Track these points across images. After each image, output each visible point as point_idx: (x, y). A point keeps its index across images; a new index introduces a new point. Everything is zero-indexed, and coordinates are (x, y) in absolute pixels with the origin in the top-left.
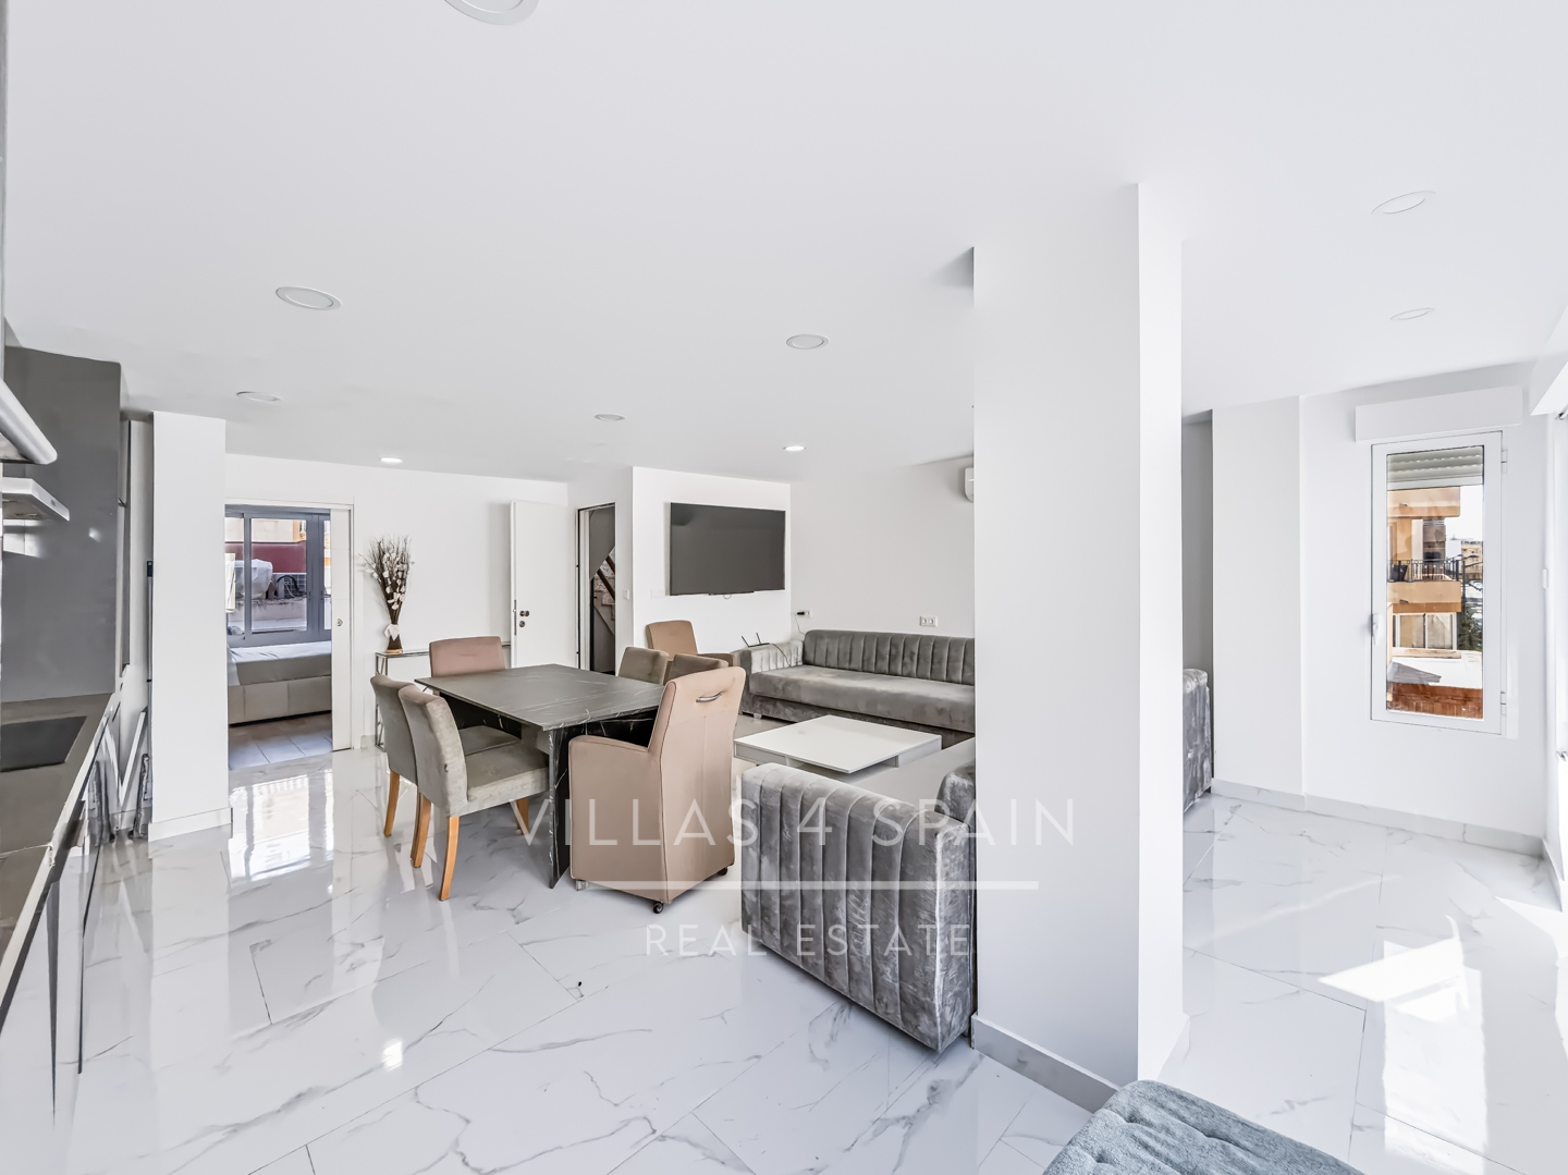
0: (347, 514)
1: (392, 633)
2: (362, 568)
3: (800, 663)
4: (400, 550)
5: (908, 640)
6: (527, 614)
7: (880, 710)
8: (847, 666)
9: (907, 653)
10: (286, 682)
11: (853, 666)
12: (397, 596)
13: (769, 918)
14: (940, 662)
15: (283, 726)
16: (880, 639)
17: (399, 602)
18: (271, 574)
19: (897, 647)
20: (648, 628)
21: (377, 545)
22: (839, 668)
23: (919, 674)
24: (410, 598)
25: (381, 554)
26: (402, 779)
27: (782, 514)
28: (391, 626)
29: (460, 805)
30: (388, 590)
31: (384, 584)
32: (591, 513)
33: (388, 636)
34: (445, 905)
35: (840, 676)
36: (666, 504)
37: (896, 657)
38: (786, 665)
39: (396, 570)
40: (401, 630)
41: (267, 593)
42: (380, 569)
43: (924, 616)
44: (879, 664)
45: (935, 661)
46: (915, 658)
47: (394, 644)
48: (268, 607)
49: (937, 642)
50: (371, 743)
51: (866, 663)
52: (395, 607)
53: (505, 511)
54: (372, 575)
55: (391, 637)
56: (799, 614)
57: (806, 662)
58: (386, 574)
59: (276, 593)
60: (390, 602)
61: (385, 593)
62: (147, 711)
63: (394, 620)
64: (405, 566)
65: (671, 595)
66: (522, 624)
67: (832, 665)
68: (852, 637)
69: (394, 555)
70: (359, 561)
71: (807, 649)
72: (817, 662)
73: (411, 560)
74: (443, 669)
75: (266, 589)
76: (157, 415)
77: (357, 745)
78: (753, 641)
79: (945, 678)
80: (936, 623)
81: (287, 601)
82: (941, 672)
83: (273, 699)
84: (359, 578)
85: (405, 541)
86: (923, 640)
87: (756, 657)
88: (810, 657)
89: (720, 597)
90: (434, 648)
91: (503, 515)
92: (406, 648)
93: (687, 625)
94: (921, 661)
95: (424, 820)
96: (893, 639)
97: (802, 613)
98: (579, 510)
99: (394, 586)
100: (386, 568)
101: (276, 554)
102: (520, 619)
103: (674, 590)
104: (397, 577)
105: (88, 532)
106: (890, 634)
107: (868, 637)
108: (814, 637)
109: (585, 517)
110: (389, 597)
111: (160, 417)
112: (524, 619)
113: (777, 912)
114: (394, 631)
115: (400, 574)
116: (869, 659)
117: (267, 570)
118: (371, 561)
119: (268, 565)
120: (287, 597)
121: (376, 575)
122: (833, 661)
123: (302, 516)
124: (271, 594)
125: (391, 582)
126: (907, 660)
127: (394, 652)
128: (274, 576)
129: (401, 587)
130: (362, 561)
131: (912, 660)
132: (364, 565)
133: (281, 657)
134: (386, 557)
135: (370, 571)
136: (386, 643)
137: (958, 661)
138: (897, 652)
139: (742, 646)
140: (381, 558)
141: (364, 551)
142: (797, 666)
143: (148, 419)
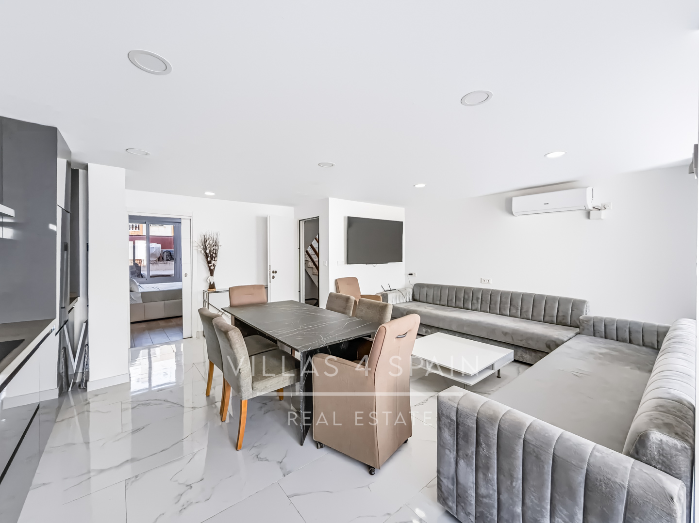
0: (189, 221)
1: (211, 281)
2: (196, 248)
3: (411, 300)
4: (215, 239)
5: (474, 291)
6: (276, 272)
7: (465, 330)
8: (438, 303)
9: (475, 298)
10: (163, 302)
11: (442, 303)
12: (213, 262)
13: (465, 504)
14: (495, 304)
15: (162, 323)
16: (458, 289)
17: (214, 265)
18: (161, 250)
19: (468, 294)
20: (336, 281)
21: (203, 237)
22: (433, 304)
23: (482, 309)
24: (220, 263)
25: (205, 241)
26: (215, 367)
27: (402, 223)
28: (210, 277)
29: (248, 393)
30: (209, 259)
31: (207, 257)
32: (305, 222)
33: (209, 282)
34: (240, 452)
35: (437, 309)
36: (345, 217)
37: (468, 300)
38: (405, 301)
39: (212, 249)
40: (216, 279)
41: (159, 258)
42: (205, 248)
43: (483, 278)
44: (457, 303)
45: (492, 303)
46: (480, 301)
47: (212, 286)
48: (160, 264)
49: (493, 293)
50: (201, 334)
51: (449, 302)
52: (212, 268)
53: (265, 220)
54: (201, 251)
55: (210, 283)
56: (409, 274)
57: (414, 300)
58: (208, 251)
59: (163, 259)
60: (210, 265)
61: (207, 260)
62: (87, 322)
63: (212, 274)
64: (217, 247)
65: (348, 264)
66: (273, 277)
67: (430, 302)
68: (441, 287)
69: (211, 242)
70: (195, 244)
71: (415, 293)
72: (421, 300)
73: (220, 244)
74: (236, 302)
75: (159, 256)
76: (90, 165)
77: (194, 336)
78: (387, 288)
79: (498, 312)
80: (491, 282)
81: (167, 262)
82: (496, 309)
83: (157, 310)
84: (195, 252)
85: (217, 235)
86: (484, 292)
87: (391, 296)
88: (417, 297)
89: (371, 265)
90: (231, 290)
91: (264, 222)
92: (217, 288)
93: (355, 280)
94: (483, 302)
95: (227, 395)
96: (466, 290)
97: (412, 274)
98: (300, 221)
99: (212, 258)
100: (208, 248)
101: (163, 241)
102: (272, 275)
103: (349, 261)
104: (213, 253)
105: (48, 226)
106: (463, 287)
107: (450, 288)
108: (419, 286)
109: (302, 223)
110: (209, 262)
111: (91, 166)
112: (274, 274)
113: (473, 502)
114: (212, 280)
115: (214, 251)
116: (451, 300)
117: (159, 248)
118: (200, 244)
119: (159, 246)
120: (168, 260)
121: (203, 252)
122: (430, 300)
123: (172, 223)
124: (161, 259)
125: (210, 256)
126: (475, 301)
127: (212, 290)
128: (162, 251)
129: (215, 258)
130: (196, 245)
131: (478, 301)
132: (197, 247)
133: (161, 289)
134: (207, 242)
135: (200, 249)
136: (208, 285)
137: (506, 303)
138: (469, 297)
139: (381, 291)
140: (205, 242)
141: (197, 240)
142: (410, 301)
143: (86, 167)
